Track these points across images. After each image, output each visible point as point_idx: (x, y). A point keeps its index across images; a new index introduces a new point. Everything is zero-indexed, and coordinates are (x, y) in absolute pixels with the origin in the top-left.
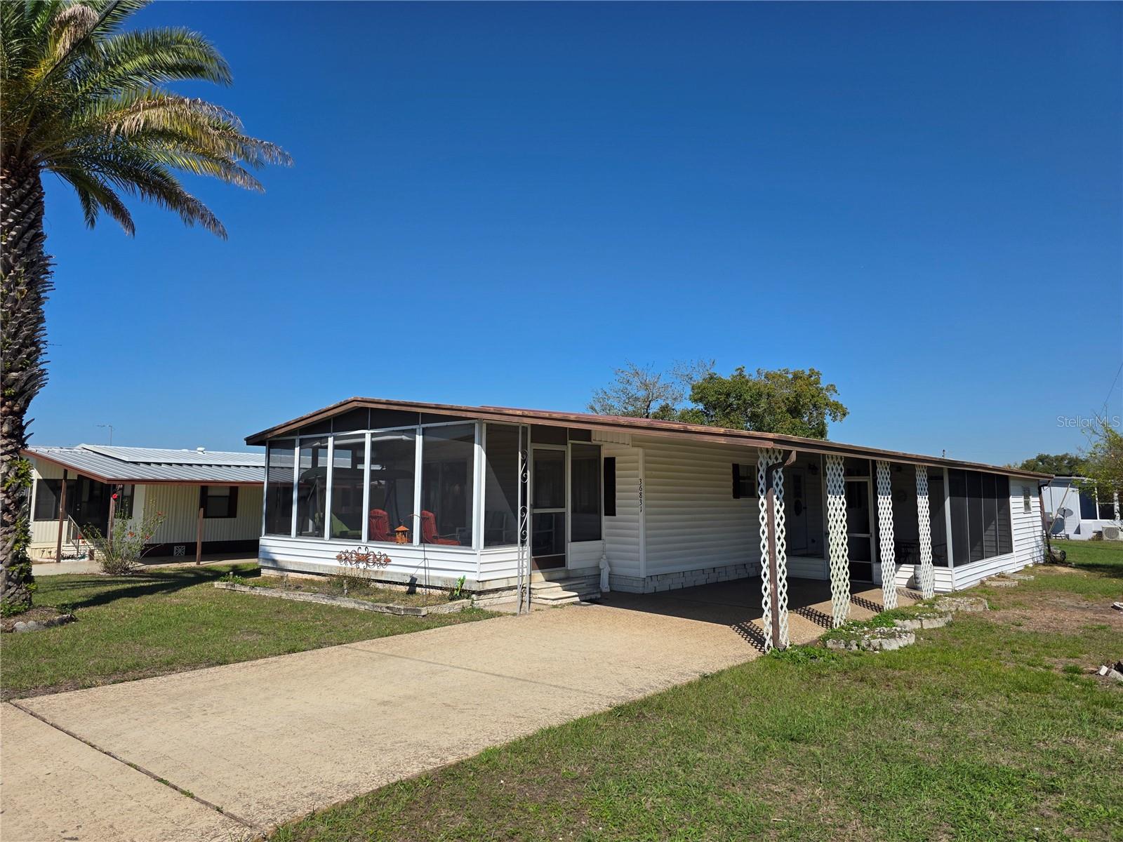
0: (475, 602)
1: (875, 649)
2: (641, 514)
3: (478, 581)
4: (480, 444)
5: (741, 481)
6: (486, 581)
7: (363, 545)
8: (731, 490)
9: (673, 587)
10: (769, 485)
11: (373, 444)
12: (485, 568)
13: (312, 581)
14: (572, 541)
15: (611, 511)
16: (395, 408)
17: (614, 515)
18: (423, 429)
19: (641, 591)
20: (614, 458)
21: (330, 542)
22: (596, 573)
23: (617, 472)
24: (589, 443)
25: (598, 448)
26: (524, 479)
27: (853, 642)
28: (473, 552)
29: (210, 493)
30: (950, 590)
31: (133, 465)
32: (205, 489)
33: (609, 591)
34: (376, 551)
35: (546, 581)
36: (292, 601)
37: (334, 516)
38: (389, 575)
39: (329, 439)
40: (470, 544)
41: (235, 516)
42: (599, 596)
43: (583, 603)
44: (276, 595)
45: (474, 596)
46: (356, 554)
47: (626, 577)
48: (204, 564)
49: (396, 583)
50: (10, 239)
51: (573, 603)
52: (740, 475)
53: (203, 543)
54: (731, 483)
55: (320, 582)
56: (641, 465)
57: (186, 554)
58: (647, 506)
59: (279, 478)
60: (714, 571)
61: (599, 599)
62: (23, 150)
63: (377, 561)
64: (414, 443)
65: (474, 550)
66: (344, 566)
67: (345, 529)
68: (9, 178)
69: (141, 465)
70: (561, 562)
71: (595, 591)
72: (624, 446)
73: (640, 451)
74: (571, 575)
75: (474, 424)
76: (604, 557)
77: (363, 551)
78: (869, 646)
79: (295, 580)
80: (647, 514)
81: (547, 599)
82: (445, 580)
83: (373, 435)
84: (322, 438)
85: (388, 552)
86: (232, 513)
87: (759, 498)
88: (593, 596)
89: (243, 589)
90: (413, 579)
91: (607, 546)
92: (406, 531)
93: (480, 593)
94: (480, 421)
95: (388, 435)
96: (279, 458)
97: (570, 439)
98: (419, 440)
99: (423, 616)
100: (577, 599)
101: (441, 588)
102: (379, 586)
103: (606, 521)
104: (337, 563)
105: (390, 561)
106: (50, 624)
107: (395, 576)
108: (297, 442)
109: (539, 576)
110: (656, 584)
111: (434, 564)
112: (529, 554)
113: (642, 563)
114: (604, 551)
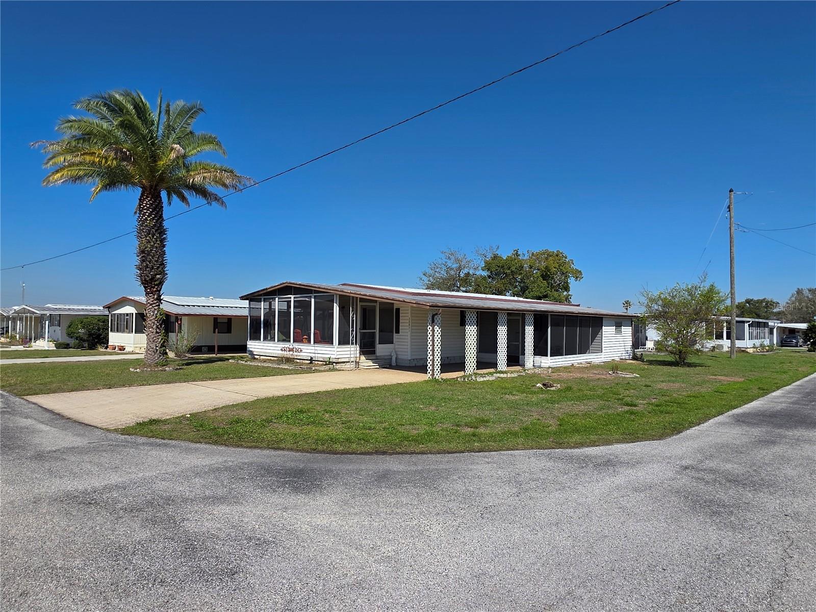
0: (334, 366)
2: (409, 333)
3: (336, 358)
4: (336, 303)
6: (339, 358)
7: (291, 345)
8: (459, 322)
10: (433, 321)
11: (294, 301)
12: (338, 353)
13: (271, 359)
14: (379, 344)
15: (398, 332)
16: (303, 287)
18: (315, 296)
19: (409, 365)
20: (399, 308)
21: (277, 343)
22: (390, 358)
23: (400, 315)
25: (393, 304)
26: (352, 318)
29: (219, 321)
30: (547, 367)
31: (182, 307)
32: (216, 319)
33: (395, 364)
34: (297, 347)
35: (366, 359)
36: (263, 366)
37: (279, 333)
38: (302, 357)
39: (276, 298)
40: (333, 344)
41: (231, 333)
43: (380, 368)
45: (334, 364)
46: (289, 348)
47: (403, 360)
48: (219, 355)
49: (304, 360)
50: (153, 223)
51: (376, 368)
53: (218, 346)
54: (459, 319)
55: (274, 360)
56: (410, 312)
57: (208, 351)
58: (412, 329)
59: (255, 314)
62: (156, 186)
63: (297, 351)
64: (311, 301)
65: (334, 346)
66: (284, 353)
67: (285, 338)
68: (151, 199)
69: (186, 306)
70: (374, 352)
71: (388, 364)
74: (378, 358)
75: (334, 295)
76: (394, 351)
77: (291, 347)
79: (263, 359)
81: (365, 366)
82: (323, 358)
83: (294, 298)
84: (273, 298)
85: (301, 347)
86: (229, 331)
88: (386, 366)
89: (242, 362)
90: (312, 358)
91: (396, 346)
92: (308, 338)
93: (336, 363)
94: (336, 294)
95: (300, 298)
96: (254, 305)
98: (313, 300)
99: (314, 370)
100: (378, 367)
101: (321, 361)
102: (298, 361)
103: (395, 335)
104: (281, 352)
105: (302, 351)
106: (177, 369)
107: (304, 357)
108: (262, 300)
109: (363, 358)
110: (415, 362)
111: (319, 352)
112: (358, 349)
113: (409, 353)
114: (394, 349)
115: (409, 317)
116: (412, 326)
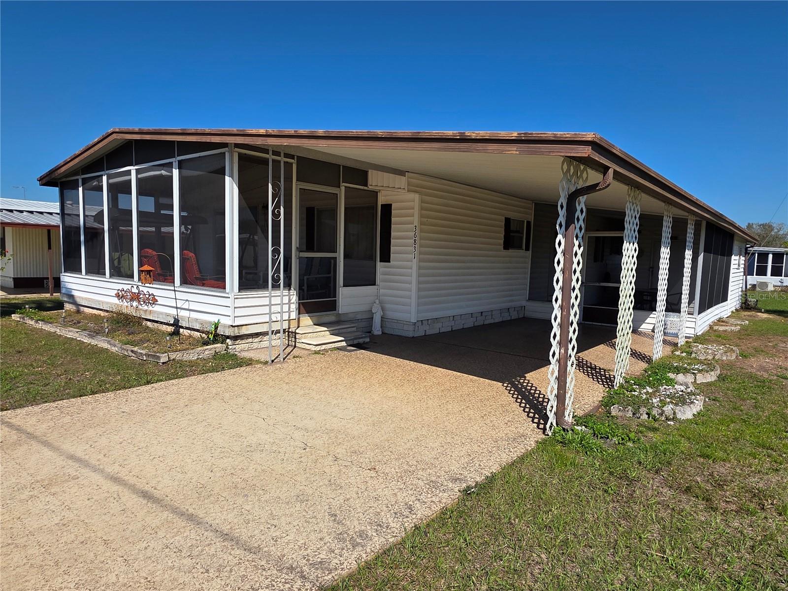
0: (230, 347)
1: (667, 419)
2: (415, 261)
3: (232, 326)
4: (231, 176)
5: (511, 234)
6: (243, 325)
7: (135, 284)
8: (502, 242)
9: (443, 330)
10: (570, 220)
11: (139, 181)
12: (239, 311)
13: (99, 316)
14: (344, 286)
15: (386, 258)
16: (148, 137)
17: (389, 261)
18: (180, 162)
19: (411, 335)
20: (391, 204)
21: (111, 280)
23: (393, 219)
24: (366, 188)
25: (375, 194)
26: (276, 215)
27: (643, 410)
28: (227, 295)
30: (693, 336)
33: (381, 333)
34: (145, 290)
35: (315, 325)
38: (156, 315)
39: (103, 177)
40: (223, 287)
42: (368, 340)
43: (349, 348)
44: (52, 330)
45: (229, 341)
46: (131, 293)
47: (398, 321)
48: (56, 295)
49: (162, 323)
51: (338, 349)
52: (511, 229)
54: (502, 235)
56: (416, 212)
58: (420, 253)
60: (481, 315)
61: (367, 343)
63: (147, 300)
64: (171, 178)
65: (228, 293)
66: (122, 303)
70: (332, 306)
71: (364, 336)
72: (399, 190)
73: (416, 197)
74: (343, 319)
75: (225, 153)
76: (377, 301)
77: (135, 290)
78: (661, 414)
80: (420, 260)
81: (310, 344)
82: (202, 322)
83: (138, 172)
84: (97, 177)
85: (155, 292)
87: (557, 234)
88: (361, 341)
90: (177, 321)
91: (382, 291)
92: (151, 271)
93: (235, 338)
95: (150, 170)
97: (343, 182)
98: (176, 173)
99: (163, 363)
100: (344, 344)
101: (198, 331)
102: (149, 323)
103: (380, 266)
104: (116, 301)
105: (157, 301)
107: (161, 316)
108: (79, 183)
109: (306, 320)
110: (427, 328)
111: (193, 306)
112: (294, 298)
113: (413, 308)
114: (378, 296)
115: (416, 223)
116: (421, 246)
